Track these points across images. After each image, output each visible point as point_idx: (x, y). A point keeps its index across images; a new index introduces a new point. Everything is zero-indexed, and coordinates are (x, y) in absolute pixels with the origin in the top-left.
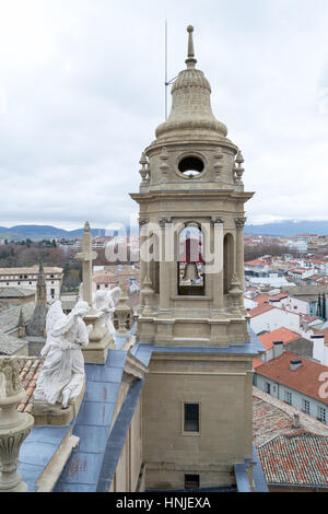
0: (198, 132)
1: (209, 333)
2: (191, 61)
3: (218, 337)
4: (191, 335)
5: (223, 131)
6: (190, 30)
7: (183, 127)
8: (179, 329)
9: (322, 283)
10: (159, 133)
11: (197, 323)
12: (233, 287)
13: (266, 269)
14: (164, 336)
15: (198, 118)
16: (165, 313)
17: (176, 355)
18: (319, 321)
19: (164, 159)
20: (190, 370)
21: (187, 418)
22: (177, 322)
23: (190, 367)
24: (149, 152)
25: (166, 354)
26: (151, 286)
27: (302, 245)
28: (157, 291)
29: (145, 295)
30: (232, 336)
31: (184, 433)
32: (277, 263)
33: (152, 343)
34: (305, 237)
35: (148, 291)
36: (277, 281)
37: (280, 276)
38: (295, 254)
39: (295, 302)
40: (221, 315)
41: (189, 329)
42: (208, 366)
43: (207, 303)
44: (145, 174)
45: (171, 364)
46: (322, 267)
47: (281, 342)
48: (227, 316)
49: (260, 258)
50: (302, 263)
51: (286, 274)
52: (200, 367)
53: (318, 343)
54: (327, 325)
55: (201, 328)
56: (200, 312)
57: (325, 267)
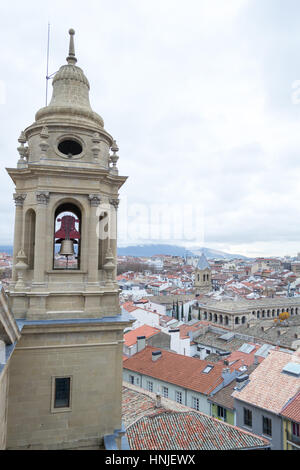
0: (77, 118)
1: (83, 306)
3: (92, 308)
4: (65, 309)
9: (176, 294)
11: (72, 296)
12: (108, 261)
13: (129, 283)
14: (37, 310)
16: (38, 287)
17: (48, 327)
18: (174, 321)
19: (44, 137)
20: (63, 342)
21: (56, 398)
22: (51, 296)
23: (63, 339)
25: (38, 327)
27: (159, 264)
28: (32, 266)
30: (105, 307)
31: (54, 410)
32: (139, 278)
33: (24, 318)
35: (21, 265)
36: (138, 293)
37: (141, 288)
38: (153, 270)
39: (155, 306)
40: (95, 288)
42: (82, 338)
43: (82, 276)
44: (24, 152)
45: (42, 339)
46: (175, 281)
47: (144, 337)
48: (101, 289)
49: (124, 274)
50: (159, 278)
51: (146, 287)
52: (73, 338)
53: (175, 337)
54: (181, 323)
55: (76, 301)
56: (75, 285)
57: (178, 282)
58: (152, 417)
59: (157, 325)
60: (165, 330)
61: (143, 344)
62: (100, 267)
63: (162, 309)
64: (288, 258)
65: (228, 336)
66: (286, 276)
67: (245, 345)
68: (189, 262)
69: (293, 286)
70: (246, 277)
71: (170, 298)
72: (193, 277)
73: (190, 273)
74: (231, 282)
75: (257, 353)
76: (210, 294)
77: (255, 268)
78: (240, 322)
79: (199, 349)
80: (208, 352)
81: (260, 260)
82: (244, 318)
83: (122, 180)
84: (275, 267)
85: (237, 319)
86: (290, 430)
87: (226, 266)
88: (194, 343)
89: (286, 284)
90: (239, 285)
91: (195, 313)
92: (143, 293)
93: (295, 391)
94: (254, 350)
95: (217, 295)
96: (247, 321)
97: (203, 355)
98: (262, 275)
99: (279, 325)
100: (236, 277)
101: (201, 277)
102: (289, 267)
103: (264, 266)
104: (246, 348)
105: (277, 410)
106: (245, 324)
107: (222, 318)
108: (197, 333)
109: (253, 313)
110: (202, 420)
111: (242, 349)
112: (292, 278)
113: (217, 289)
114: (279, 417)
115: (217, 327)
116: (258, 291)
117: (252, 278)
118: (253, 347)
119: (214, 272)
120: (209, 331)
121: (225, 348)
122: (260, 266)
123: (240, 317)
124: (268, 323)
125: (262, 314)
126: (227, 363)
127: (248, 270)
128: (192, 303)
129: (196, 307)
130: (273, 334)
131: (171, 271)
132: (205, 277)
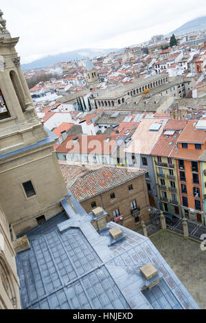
1: (22, 139)
3: (29, 139)
4: (11, 144)
9: (77, 91)
12: (27, 106)
17: (6, 159)
18: (81, 113)
20: (19, 164)
21: (26, 191)
23: (18, 162)
27: (59, 71)
30: (36, 136)
31: (27, 199)
32: (48, 86)
37: (52, 93)
38: (57, 77)
39: (65, 106)
40: (26, 126)
42: (29, 158)
43: (14, 121)
45: (4, 166)
46: (74, 81)
47: (65, 131)
48: (30, 126)
49: (37, 85)
50: (62, 82)
51: (55, 91)
52: (24, 160)
53: (84, 125)
54: (85, 113)
55: (16, 138)
56: (11, 128)
57: (76, 81)
58: (82, 177)
60: (77, 123)
61: (65, 135)
62: (24, 111)
63: (71, 107)
64: (145, 43)
65: (116, 114)
66: (145, 59)
67: (126, 117)
68: (80, 64)
69: (150, 65)
70: (120, 67)
71: (74, 95)
72: (85, 75)
73: (82, 73)
74: (110, 73)
75: (134, 121)
76: (98, 86)
77: (125, 58)
78: (121, 102)
79: (100, 127)
80: (106, 127)
81: (127, 50)
82: (123, 99)
84: (138, 53)
85: (119, 101)
86: (157, 160)
87: (106, 61)
88: (96, 124)
89: (146, 65)
90: (117, 74)
91: (92, 101)
92: (54, 96)
93: (157, 139)
94: (132, 119)
95: (103, 84)
96: (125, 100)
97: (103, 130)
98: (130, 62)
99: (144, 98)
100: (114, 68)
101: (91, 76)
102: (146, 51)
103: (131, 55)
104: (127, 119)
105: (149, 153)
106: (125, 103)
107: (109, 103)
108: (96, 118)
109: (128, 94)
110: (110, 170)
111: (125, 120)
112: (150, 59)
113: (103, 80)
114: (150, 155)
115: (107, 109)
116: (129, 75)
117: (124, 66)
118: (131, 118)
119: (98, 68)
120: (103, 115)
121: (115, 122)
122: (128, 55)
123: (121, 99)
124: (137, 99)
125: (133, 93)
126: (117, 132)
127: (120, 61)
128: (89, 95)
129: (92, 97)
130: (141, 105)
131: (69, 74)
132: (93, 75)
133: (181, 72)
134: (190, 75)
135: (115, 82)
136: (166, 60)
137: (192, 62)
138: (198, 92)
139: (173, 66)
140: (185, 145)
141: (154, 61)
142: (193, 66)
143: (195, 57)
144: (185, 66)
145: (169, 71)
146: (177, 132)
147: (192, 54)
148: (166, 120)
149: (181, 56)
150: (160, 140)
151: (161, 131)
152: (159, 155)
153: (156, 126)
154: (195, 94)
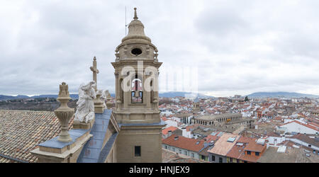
0: (139, 40)
1: (144, 118)
2: (136, 17)
3: (148, 120)
4: (137, 119)
5: (149, 40)
6: (135, 9)
7: (133, 38)
8: (132, 117)
9: (184, 113)
10: (123, 41)
11: (140, 114)
12: (154, 99)
13: (164, 109)
14: (126, 119)
15: (139, 35)
16: (126, 110)
18: (184, 124)
19: (126, 48)
20: (137, 133)
22: (131, 114)
23: (137, 131)
24: (119, 48)
25: (126, 126)
26: (120, 100)
27: (177, 100)
28: (123, 102)
29: (117, 103)
30: (154, 119)
31: (134, 157)
32: (168, 107)
33: (121, 123)
34: (178, 97)
35: (119, 101)
36: (168, 113)
37: (169, 111)
38: (175, 103)
39: (175, 118)
40: (150, 111)
41: (136, 117)
42: (144, 131)
43: (144, 106)
44: (117, 55)
45: (129, 131)
46: (184, 108)
47: (171, 131)
48: (152, 112)
49: (162, 105)
50: (177, 106)
51: (172, 110)
52: (140, 131)
53: (184, 131)
54: (187, 125)
55: (141, 116)
56: (141, 110)
57: (186, 108)
59: (176, 126)
60: (180, 128)
61: (170, 134)
62: (151, 102)
63: (179, 120)
64: (231, 97)
65: (206, 129)
66: (230, 104)
68: (190, 99)
69: (232, 108)
70: (214, 105)
71: (182, 115)
72: (192, 106)
73: (191, 104)
74: (208, 108)
75: (218, 135)
76: (199, 113)
77: (218, 102)
78: (211, 124)
79: (194, 135)
80: (198, 136)
81: (220, 98)
83: (160, 64)
84: (226, 101)
86: (229, 161)
87: (206, 101)
88: (192, 133)
89: (229, 108)
90: (212, 109)
91: (193, 121)
92: (171, 113)
93: (231, 148)
95: (202, 113)
96: (214, 123)
97: (196, 137)
98: (221, 104)
99: (226, 124)
100: (210, 106)
101: (195, 106)
102: (231, 101)
103: (222, 101)
104: (214, 134)
105: (225, 155)
106: (213, 125)
107: (204, 122)
108: (193, 129)
109: (217, 120)
111: (212, 134)
112: (232, 105)
113: (202, 111)
114: (225, 157)
115: (202, 126)
116: (219, 111)
117: (216, 106)
118: (216, 133)
119: (201, 103)
120: (199, 128)
121: (205, 134)
122: (220, 101)
123: (212, 122)
124: (222, 124)
125: (220, 120)
126: (206, 140)
127: (215, 102)
128: (191, 117)
129: (193, 118)
130: (224, 128)
131: (182, 103)
132: (197, 106)
133: (249, 115)
134: (254, 117)
135: (210, 113)
136: (241, 108)
137: (256, 111)
138: (259, 127)
139: (245, 111)
140: (249, 152)
141: (234, 106)
142: (256, 113)
143: (258, 109)
144: (252, 112)
145: (243, 113)
146: (245, 144)
147: (256, 107)
148: (239, 136)
149: (250, 107)
150: (233, 148)
151: (235, 142)
152: (232, 157)
153: (232, 139)
154: (256, 127)
